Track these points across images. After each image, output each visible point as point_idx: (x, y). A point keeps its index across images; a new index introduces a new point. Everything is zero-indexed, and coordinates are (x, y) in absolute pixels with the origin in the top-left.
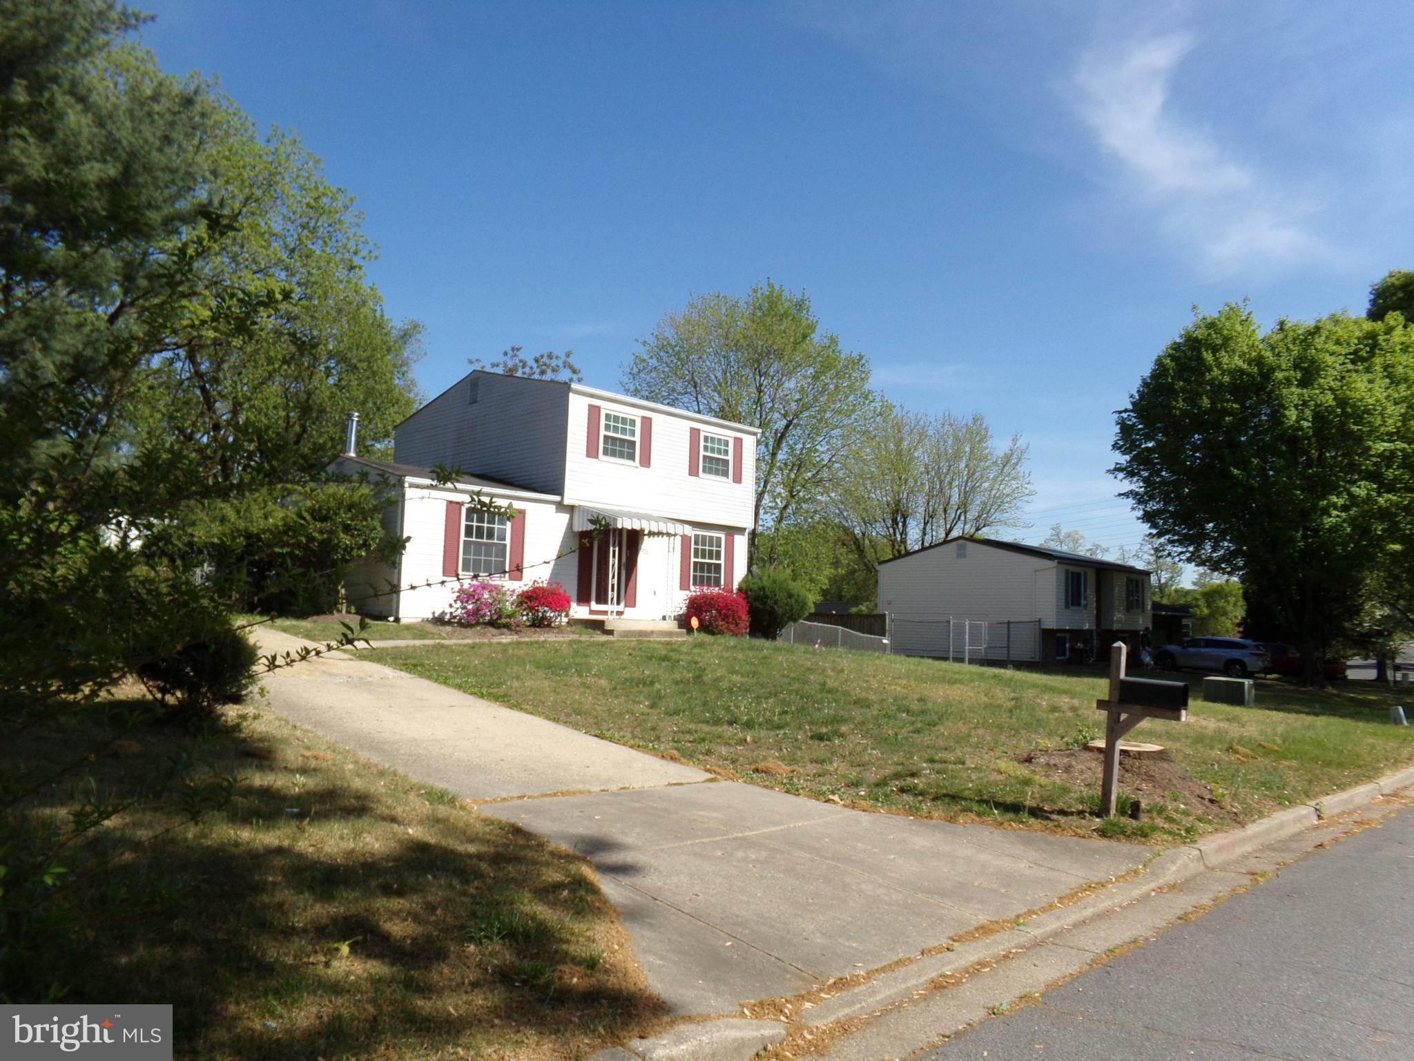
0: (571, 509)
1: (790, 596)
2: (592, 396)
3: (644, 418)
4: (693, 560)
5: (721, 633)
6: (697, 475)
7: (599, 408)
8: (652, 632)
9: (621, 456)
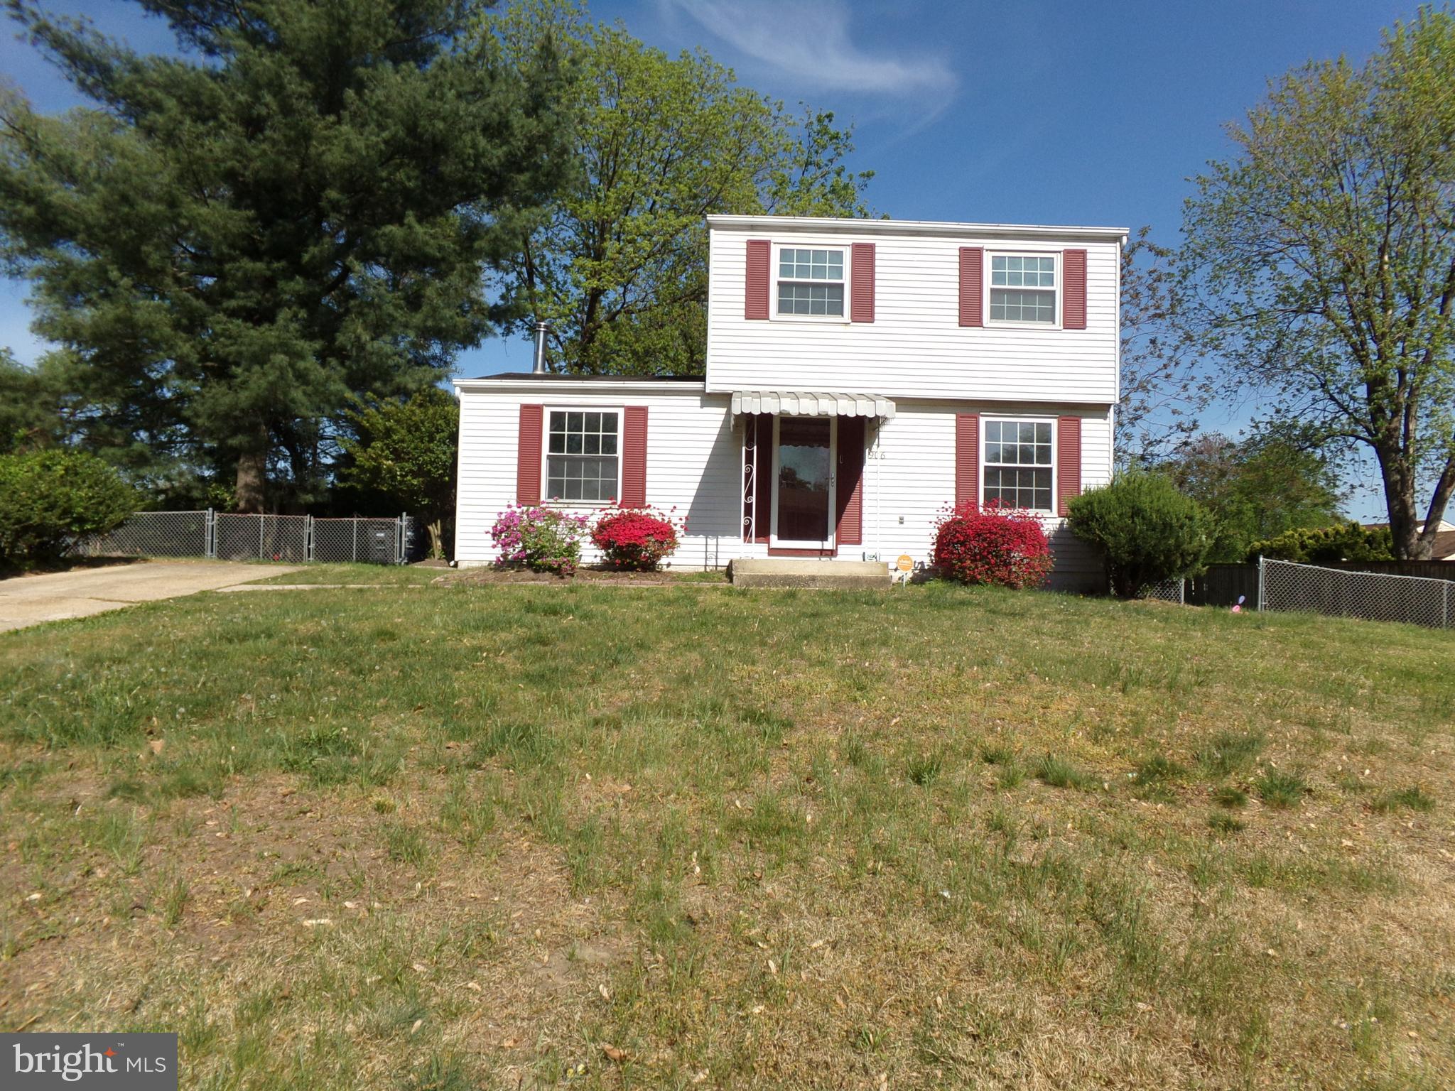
0: (724, 399)
1: (1137, 512)
2: (752, 228)
3: (856, 247)
4: (983, 463)
5: (974, 581)
6: (978, 322)
7: (766, 245)
8: (813, 579)
9: (818, 310)
